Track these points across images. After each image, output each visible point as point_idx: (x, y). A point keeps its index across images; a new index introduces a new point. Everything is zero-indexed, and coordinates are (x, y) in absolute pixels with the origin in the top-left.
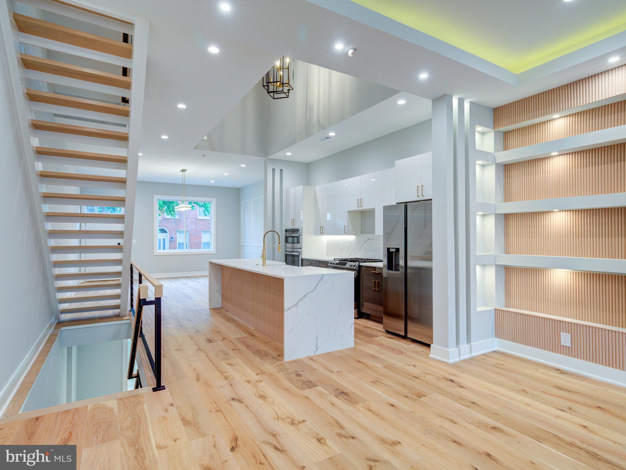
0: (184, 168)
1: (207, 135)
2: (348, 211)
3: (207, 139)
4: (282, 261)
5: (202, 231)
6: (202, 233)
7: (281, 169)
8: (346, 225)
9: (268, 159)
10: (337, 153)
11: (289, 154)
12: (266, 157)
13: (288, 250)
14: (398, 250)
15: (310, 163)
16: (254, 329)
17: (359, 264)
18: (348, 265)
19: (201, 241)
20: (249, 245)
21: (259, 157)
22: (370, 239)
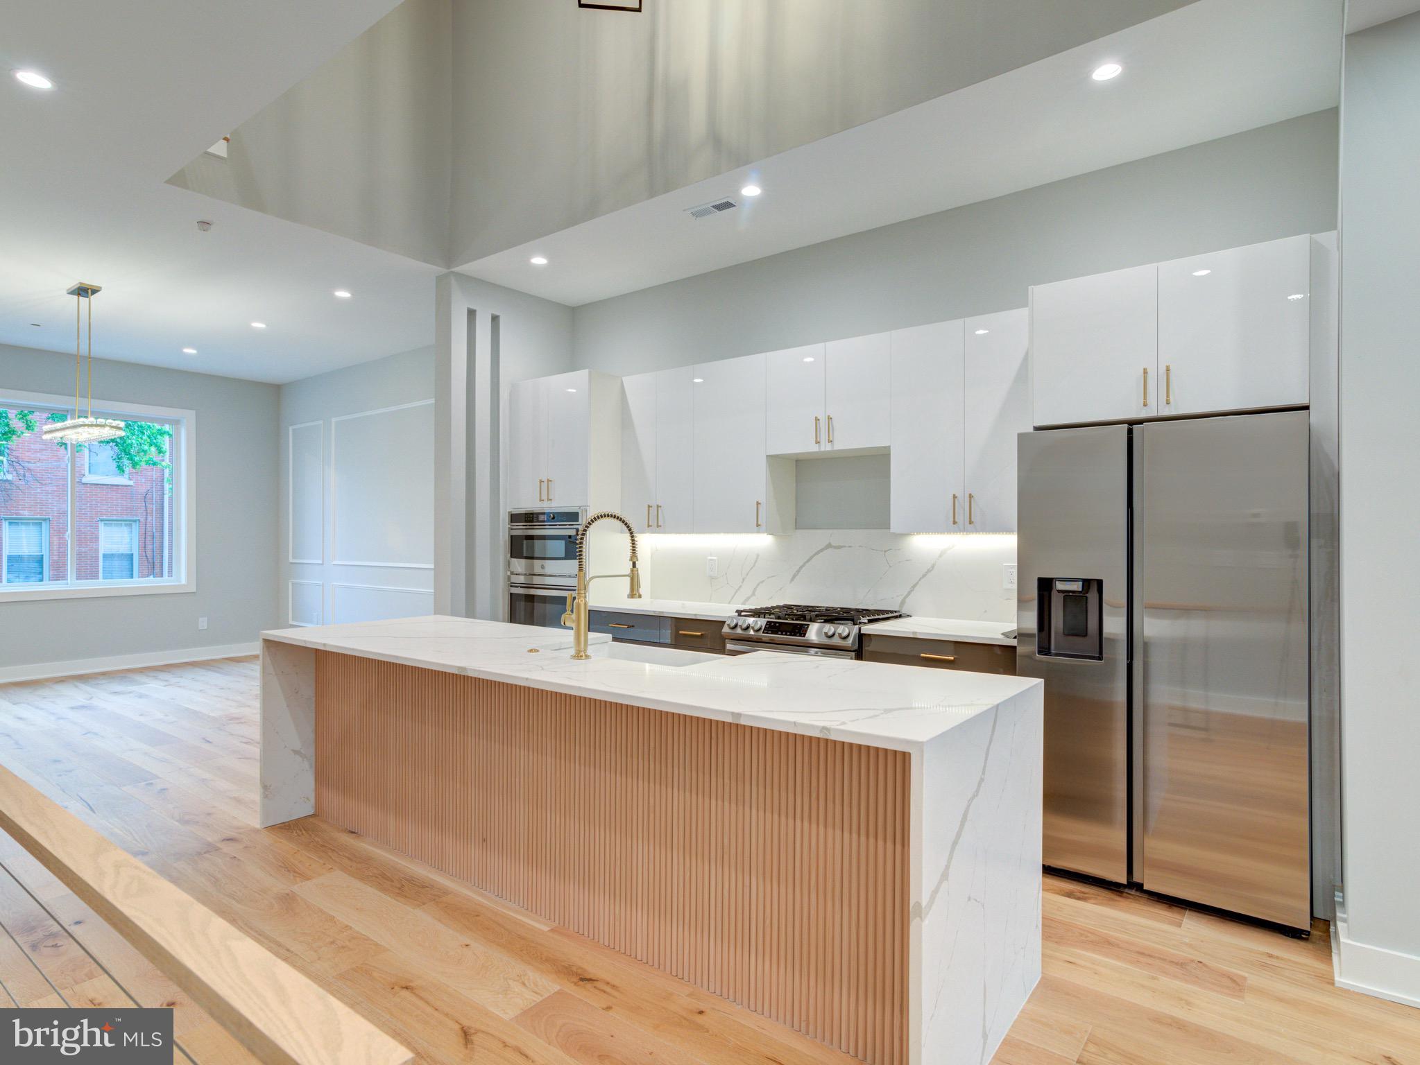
0: (89, 281)
1: (226, 139)
2: (767, 456)
3: (228, 155)
4: (494, 618)
5: (102, 520)
6: (101, 525)
7: (497, 313)
8: (762, 500)
9: (453, 272)
10: (689, 279)
11: (539, 261)
12: (449, 269)
13: (515, 579)
14: (1094, 586)
15: (579, 307)
16: (552, 930)
17: (860, 629)
18: (814, 632)
19: (97, 550)
20: (320, 562)
21: (425, 261)
22: (833, 544)
